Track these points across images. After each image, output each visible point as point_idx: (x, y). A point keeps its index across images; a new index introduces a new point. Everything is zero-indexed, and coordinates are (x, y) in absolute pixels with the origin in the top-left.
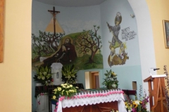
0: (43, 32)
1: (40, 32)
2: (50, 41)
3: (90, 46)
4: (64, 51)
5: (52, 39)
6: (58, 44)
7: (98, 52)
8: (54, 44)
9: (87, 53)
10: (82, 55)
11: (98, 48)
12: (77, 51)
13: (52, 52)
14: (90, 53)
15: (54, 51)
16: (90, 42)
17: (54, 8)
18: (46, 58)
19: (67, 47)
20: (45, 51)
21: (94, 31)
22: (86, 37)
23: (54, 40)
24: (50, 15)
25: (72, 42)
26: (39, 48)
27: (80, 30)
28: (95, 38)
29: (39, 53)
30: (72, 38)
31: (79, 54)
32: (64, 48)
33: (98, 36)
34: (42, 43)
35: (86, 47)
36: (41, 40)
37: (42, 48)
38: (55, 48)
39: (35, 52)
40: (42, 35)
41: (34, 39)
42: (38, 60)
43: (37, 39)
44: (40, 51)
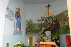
1: (42, 17)
2: (47, 20)
3: (66, 20)
4: (54, 25)
5: (48, 19)
6: (51, 21)
8: (49, 22)
9: (65, 24)
10: (63, 25)
12: (60, 24)
13: (48, 26)
15: (49, 25)
17: (48, 4)
18: (45, 29)
19: (55, 22)
20: (44, 26)
22: (64, 15)
23: (49, 20)
24: (47, 8)
25: (57, 19)
26: (41, 24)
27: (61, 12)
29: (41, 27)
30: (57, 17)
31: (61, 25)
32: (54, 23)
34: (43, 22)
35: (65, 20)
36: (42, 21)
37: (43, 24)
38: (49, 24)
39: (39, 27)
40: (43, 18)
41: (39, 21)
42: (41, 30)
43: (40, 20)
44: (42, 26)
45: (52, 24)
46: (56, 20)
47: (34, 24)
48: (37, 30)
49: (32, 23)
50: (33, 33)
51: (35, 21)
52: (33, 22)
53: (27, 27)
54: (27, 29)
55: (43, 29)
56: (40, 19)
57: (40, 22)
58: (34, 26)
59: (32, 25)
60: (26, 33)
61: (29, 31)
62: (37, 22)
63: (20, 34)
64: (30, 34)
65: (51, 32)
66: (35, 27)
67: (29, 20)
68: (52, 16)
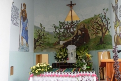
0: (63, 22)
1: (60, 22)
2: (68, 28)
3: (100, 29)
4: (80, 35)
5: (70, 26)
6: (75, 30)
7: (107, 33)
8: (72, 30)
9: (99, 35)
10: (94, 37)
11: (107, 29)
12: (90, 34)
13: (70, 37)
14: (100, 35)
15: (71, 35)
16: (100, 25)
17: (71, 2)
18: (65, 41)
19: (81, 32)
20: (64, 36)
21: (103, 14)
22: (97, 21)
23: (71, 27)
24: (68, 8)
25: (86, 27)
26: (59, 34)
27: (93, 16)
28: (105, 20)
29: (59, 38)
30: (86, 23)
31: (92, 36)
32: (79, 32)
33: (107, 18)
34: (62, 31)
35: (97, 29)
36: (61, 29)
37: (62, 34)
38: (73, 33)
39: (55, 38)
40: (62, 24)
41: (56, 28)
42: (59, 43)
43: (58, 27)
44: (60, 36)
45: (77, 33)
46: (84, 28)
47: (48, 34)
48: (53, 44)
49: (44, 31)
50: (45, 48)
51: (49, 29)
52: (46, 30)
53: (37, 38)
54: (36, 41)
55: (62, 42)
56: (58, 25)
57: (58, 30)
58: (48, 36)
59: (44, 35)
60: (35, 48)
61: (40, 45)
62: (52, 30)
63: (27, 51)
64: (42, 50)
65: (75, 47)
66: (49, 39)
67: (39, 26)
68: (77, 22)
